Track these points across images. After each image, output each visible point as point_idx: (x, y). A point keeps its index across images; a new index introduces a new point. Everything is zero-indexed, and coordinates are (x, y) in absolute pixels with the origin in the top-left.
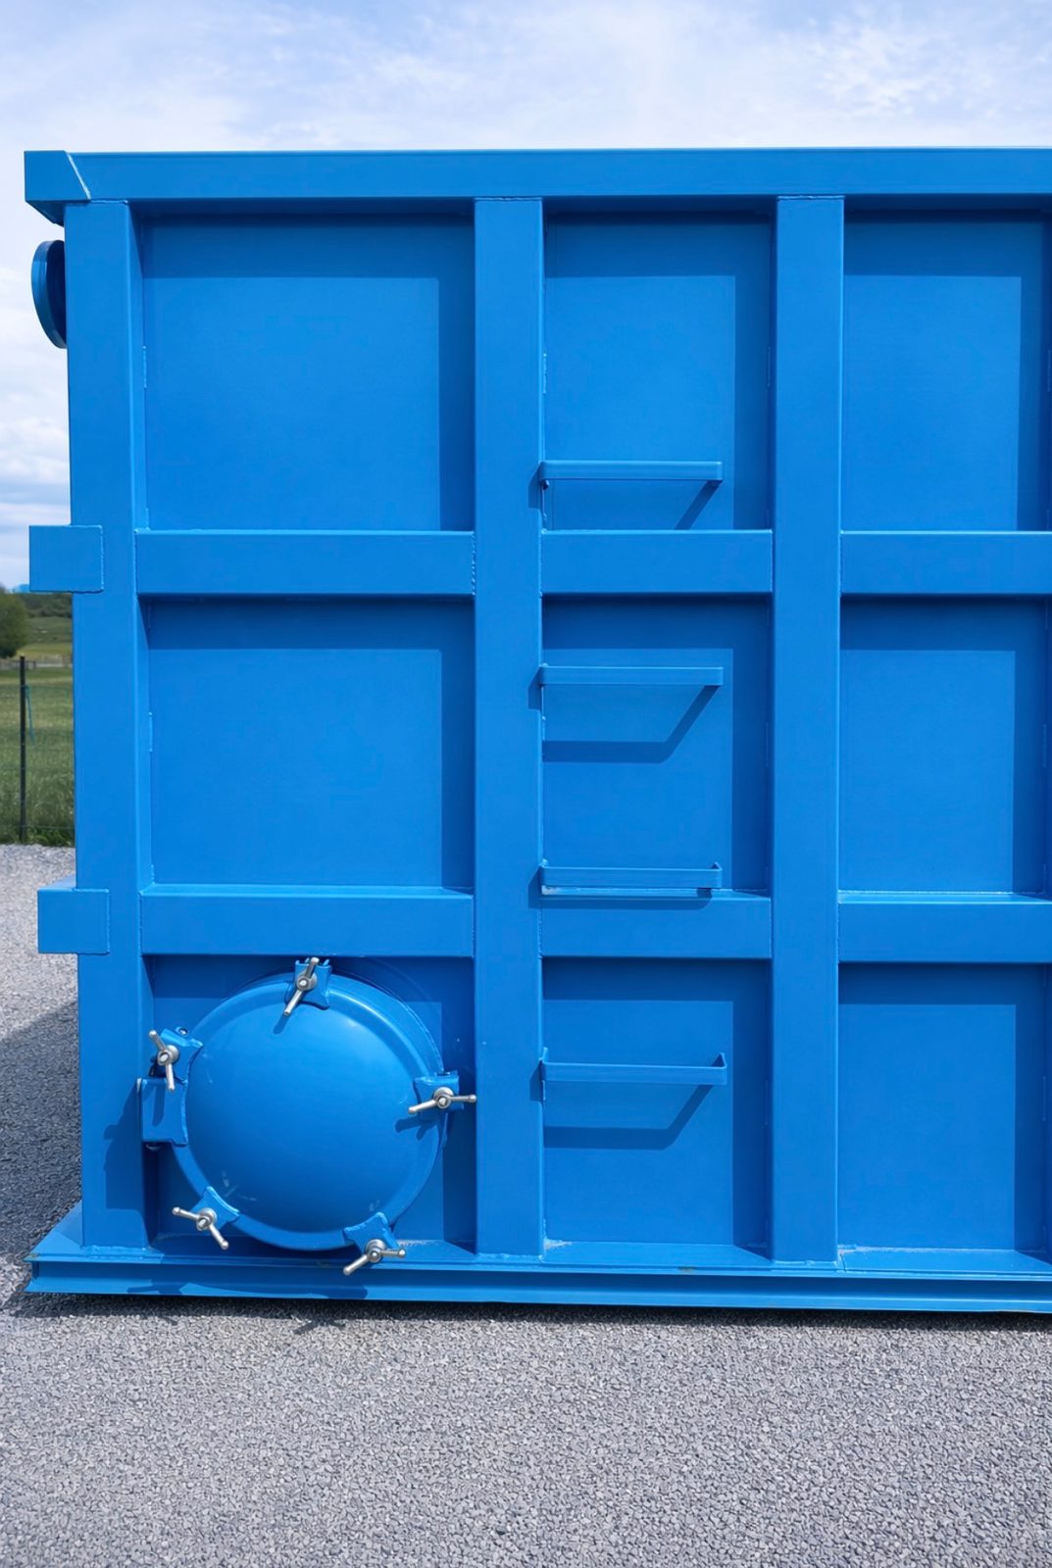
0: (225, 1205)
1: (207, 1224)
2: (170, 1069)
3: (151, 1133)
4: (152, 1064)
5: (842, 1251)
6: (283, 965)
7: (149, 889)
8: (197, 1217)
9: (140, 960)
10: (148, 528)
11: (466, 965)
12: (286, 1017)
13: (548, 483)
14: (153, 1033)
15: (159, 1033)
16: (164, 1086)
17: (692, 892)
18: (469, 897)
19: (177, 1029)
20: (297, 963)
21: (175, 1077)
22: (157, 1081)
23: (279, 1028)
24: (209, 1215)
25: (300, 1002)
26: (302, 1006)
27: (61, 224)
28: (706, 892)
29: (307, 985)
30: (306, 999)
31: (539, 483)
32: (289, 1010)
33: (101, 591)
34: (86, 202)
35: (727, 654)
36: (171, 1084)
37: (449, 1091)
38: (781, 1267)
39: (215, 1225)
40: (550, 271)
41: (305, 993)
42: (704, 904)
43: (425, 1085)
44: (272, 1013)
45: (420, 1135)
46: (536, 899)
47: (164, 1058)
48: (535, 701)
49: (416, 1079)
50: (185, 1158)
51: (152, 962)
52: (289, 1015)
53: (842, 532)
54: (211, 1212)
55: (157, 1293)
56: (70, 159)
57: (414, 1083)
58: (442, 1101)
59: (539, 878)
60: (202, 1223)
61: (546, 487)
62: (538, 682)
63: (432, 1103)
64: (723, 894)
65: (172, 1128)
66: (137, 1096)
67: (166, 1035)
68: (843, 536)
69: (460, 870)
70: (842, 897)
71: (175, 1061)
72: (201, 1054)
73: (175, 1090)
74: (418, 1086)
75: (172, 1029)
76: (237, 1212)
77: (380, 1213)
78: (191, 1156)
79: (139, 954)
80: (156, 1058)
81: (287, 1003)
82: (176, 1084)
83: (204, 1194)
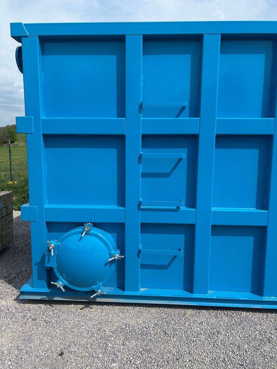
0: (64, 281)
1: (60, 286)
2: (52, 250)
3: (47, 265)
4: (48, 249)
5: (209, 292)
6: (81, 224)
7: (47, 206)
8: (57, 284)
9: (45, 224)
10: (45, 117)
11: (123, 225)
12: (82, 237)
13: (143, 107)
14: (48, 241)
15: (50, 241)
16: (51, 254)
17: (175, 208)
18: (124, 208)
19: (54, 240)
20: (85, 224)
21: (53, 252)
22: (49, 253)
23: (80, 240)
24: (60, 284)
25: (86, 234)
26: (86, 235)
27: (21, 43)
28: (178, 208)
29: (87, 230)
30: (87, 233)
31: (141, 107)
32: (83, 236)
33: (33, 133)
34: (27, 36)
35: (186, 150)
36: (53, 254)
37: (118, 255)
38: (195, 296)
39: (62, 286)
40: (144, 54)
41: (87, 232)
42: (178, 210)
43: (112, 253)
44: (78, 236)
45: (110, 266)
46: (139, 209)
47: (51, 247)
48: (139, 161)
49: (110, 252)
50: (56, 271)
51: (48, 223)
52: (83, 237)
53: (217, 118)
54: (61, 283)
55: (48, 299)
56: (23, 25)
58: (116, 258)
59: (140, 204)
60: (58, 286)
61: (142, 108)
62: (140, 157)
63: (114, 258)
64: (183, 208)
65: (52, 264)
66: (44, 257)
68: (217, 120)
69: (122, 202)
70: (213, 209)
71: (53, 248)
72: (60, 246)
73: (53, 255)
74: (110, 254)
75: (53, 240)
76: (67, 283)
77: (100, 283)
78: (57, 270)
79: (45, 222)
80: (49, 247)
81: (82, 234)
82: (54, 254)
83: (59, 278)
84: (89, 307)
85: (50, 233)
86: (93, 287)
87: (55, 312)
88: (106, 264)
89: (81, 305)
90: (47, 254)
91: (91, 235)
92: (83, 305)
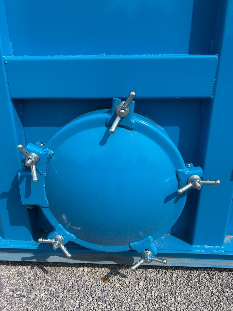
0: (68, 233)
1: (58, 244)
2: (34, 168)
3: (25, 201)
8: (53, 241)
9: (11, 104)
14: (21, 146)
15: (24, 146)
16: (31, 178)
19: (37, 143)
21: (37, 171)
22: (26, 174)
23: (103, 142)
24: (59, 240)
25: (119, 126)
26: (120, 128)
29: (124, 113)
30: (122, 123)
32: (112, 130)
36: (35, 179)
37: (199, 177)
39: (63, 244)
41: (122, 119)
43: (183, 173)
44: (100, 132)
45: (175, 202)
47: (29, 162)
49: (178, 170)
50: (48, 214)
51: (19, 104)
52: (112, 133)
54: (60, 237)
55: (35, 260)
57: (177, 172)
60: (55, 245)
63: (190, 185)
66: (16, 183)
67: (30, 147)
71: (36, 162)
72: (53, 158)
73: (38, 181)
74: (180, 175)
75: (35, 144)
76: (74, 237)
77: (150, 237)
78: (50, 212)
79: (9, 98)
80: (24, 161)
81: (109, 125)
82: (38, 176)
83: (56, 228)
84: (118, 273)
85: (25, 128)
86: (132, 244)
87: (53, 289)
88: (167, 199)
89: (103, 269)
90: (22, 177)
91: (133, 127)
92: (107, 269)
